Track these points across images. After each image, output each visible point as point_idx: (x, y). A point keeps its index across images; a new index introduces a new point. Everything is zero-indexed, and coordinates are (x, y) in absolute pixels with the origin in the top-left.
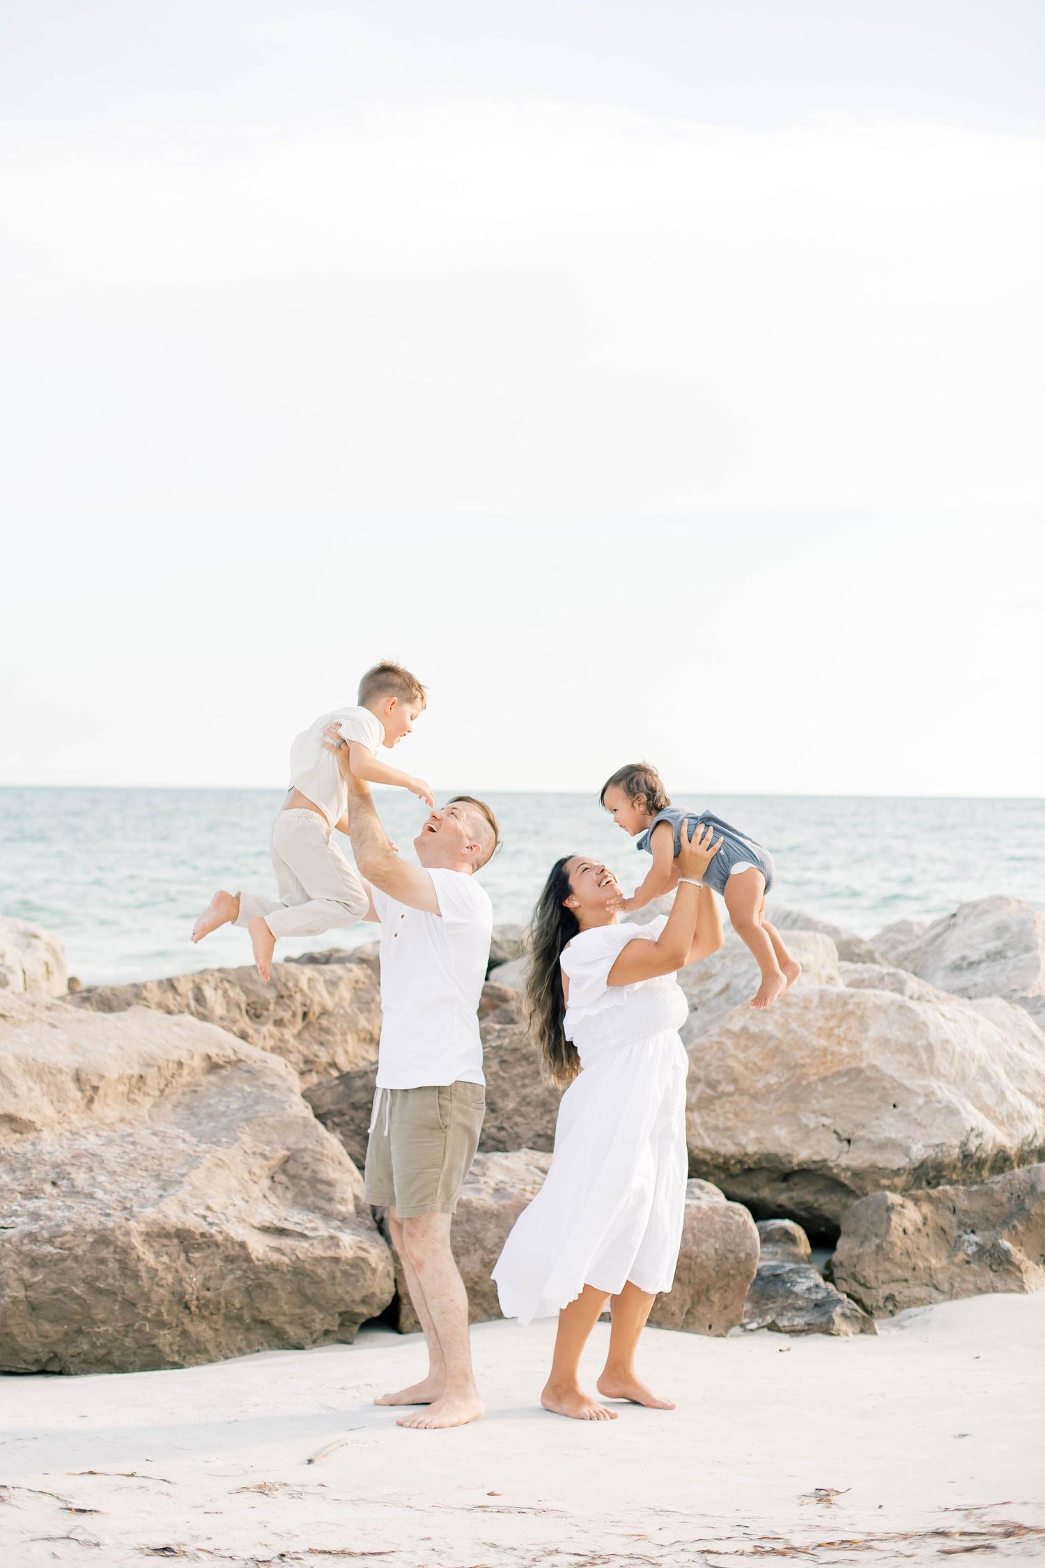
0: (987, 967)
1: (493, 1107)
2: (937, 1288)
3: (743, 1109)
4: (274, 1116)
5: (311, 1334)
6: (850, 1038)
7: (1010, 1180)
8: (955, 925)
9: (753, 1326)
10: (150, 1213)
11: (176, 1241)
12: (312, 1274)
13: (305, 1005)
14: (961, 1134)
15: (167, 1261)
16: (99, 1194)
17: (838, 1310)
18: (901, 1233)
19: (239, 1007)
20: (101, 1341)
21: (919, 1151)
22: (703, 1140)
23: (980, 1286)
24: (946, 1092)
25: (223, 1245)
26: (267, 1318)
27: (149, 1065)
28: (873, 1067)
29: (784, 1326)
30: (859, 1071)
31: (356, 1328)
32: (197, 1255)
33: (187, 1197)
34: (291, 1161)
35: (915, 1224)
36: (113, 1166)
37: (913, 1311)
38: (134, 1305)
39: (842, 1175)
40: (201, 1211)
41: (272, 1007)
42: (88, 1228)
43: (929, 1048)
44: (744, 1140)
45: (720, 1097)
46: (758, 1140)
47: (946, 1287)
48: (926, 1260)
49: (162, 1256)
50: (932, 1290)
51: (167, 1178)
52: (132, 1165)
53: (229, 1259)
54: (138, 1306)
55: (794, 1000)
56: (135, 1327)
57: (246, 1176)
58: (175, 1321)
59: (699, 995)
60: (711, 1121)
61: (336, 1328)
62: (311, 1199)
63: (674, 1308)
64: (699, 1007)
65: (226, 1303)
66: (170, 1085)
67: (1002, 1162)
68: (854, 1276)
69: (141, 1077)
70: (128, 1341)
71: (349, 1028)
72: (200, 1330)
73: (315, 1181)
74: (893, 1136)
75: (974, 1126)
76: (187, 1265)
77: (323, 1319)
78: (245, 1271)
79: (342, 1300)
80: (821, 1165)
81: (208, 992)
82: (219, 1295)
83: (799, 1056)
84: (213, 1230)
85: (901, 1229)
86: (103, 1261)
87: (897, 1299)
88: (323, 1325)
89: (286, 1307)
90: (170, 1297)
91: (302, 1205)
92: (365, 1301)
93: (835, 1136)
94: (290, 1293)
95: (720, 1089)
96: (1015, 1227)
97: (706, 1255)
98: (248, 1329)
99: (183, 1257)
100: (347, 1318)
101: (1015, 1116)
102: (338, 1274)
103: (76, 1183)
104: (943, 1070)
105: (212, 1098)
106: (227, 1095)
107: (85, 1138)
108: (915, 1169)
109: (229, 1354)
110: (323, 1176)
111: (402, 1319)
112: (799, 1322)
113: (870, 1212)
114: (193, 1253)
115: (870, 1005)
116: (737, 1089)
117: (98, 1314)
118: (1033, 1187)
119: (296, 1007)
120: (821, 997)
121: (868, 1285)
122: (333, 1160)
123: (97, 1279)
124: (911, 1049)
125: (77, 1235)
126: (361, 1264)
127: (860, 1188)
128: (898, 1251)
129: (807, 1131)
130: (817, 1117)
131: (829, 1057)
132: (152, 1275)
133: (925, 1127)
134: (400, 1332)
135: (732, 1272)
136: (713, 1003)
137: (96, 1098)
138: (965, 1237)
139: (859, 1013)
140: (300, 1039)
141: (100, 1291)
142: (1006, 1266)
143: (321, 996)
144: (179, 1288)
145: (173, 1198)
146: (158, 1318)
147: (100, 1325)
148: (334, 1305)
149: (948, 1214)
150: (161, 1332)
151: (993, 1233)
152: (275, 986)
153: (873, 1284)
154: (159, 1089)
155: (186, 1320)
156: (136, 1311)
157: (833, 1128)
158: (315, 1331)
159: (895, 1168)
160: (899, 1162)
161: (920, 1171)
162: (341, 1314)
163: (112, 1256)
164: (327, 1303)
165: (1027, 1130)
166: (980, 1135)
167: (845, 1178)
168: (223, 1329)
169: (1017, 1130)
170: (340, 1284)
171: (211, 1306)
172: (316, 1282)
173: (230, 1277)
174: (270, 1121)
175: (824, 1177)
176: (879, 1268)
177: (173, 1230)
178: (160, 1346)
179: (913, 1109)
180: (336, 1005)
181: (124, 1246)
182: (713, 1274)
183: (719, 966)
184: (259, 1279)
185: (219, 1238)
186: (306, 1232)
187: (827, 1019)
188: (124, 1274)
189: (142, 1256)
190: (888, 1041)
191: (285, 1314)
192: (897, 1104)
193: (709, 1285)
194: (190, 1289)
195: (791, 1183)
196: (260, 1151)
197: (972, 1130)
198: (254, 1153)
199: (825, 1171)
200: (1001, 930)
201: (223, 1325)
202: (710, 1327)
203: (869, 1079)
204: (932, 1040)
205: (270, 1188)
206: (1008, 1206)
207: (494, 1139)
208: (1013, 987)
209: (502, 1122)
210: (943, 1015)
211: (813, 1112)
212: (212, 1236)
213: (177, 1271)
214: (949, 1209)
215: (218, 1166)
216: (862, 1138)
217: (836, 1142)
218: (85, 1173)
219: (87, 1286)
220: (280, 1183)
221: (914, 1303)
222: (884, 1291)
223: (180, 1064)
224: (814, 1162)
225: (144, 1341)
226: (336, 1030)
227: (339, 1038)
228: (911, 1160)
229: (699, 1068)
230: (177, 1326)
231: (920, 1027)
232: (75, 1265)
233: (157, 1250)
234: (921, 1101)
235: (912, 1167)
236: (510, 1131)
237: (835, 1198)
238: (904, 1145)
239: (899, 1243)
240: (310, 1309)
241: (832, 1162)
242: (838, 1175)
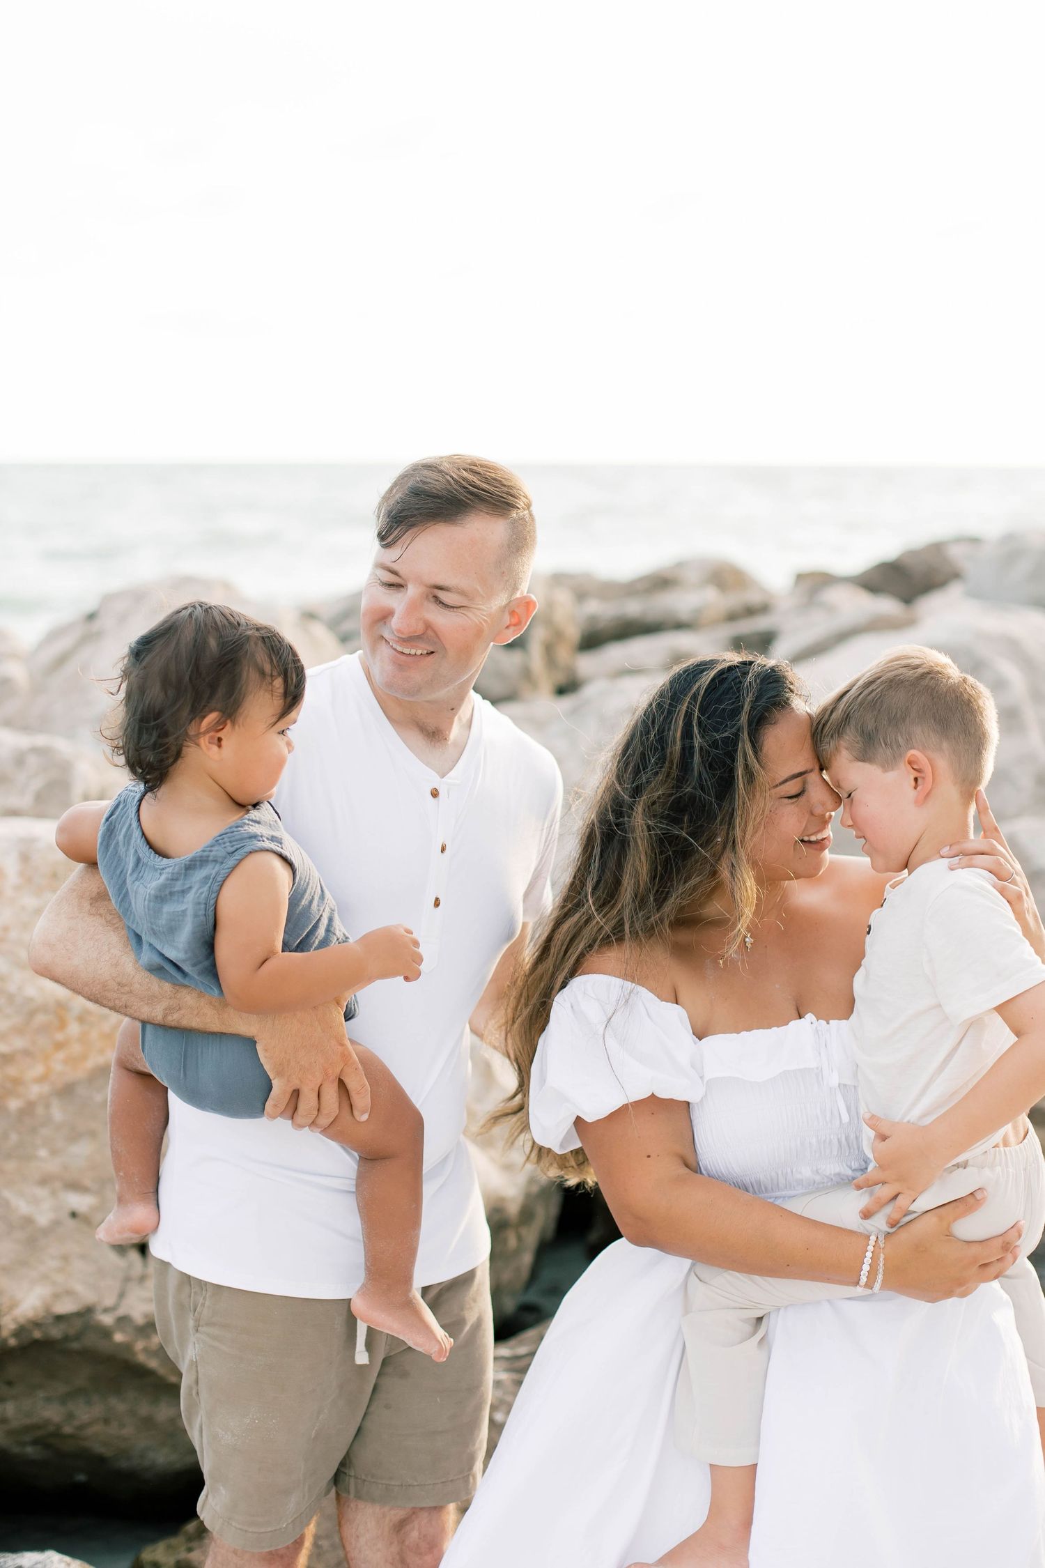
39: (139, 1345)
80: (78, 1324)
120: (25, 858)
129: (29, 1237)
130: (54, 1193)
131: (74, 1029)
175: (89, 1355)
199: (91, 1341)
211: (44, 1181)
224: (59, 1318)
237: (119, 1406)
241: (106, 1310)
242: (128, 1347)
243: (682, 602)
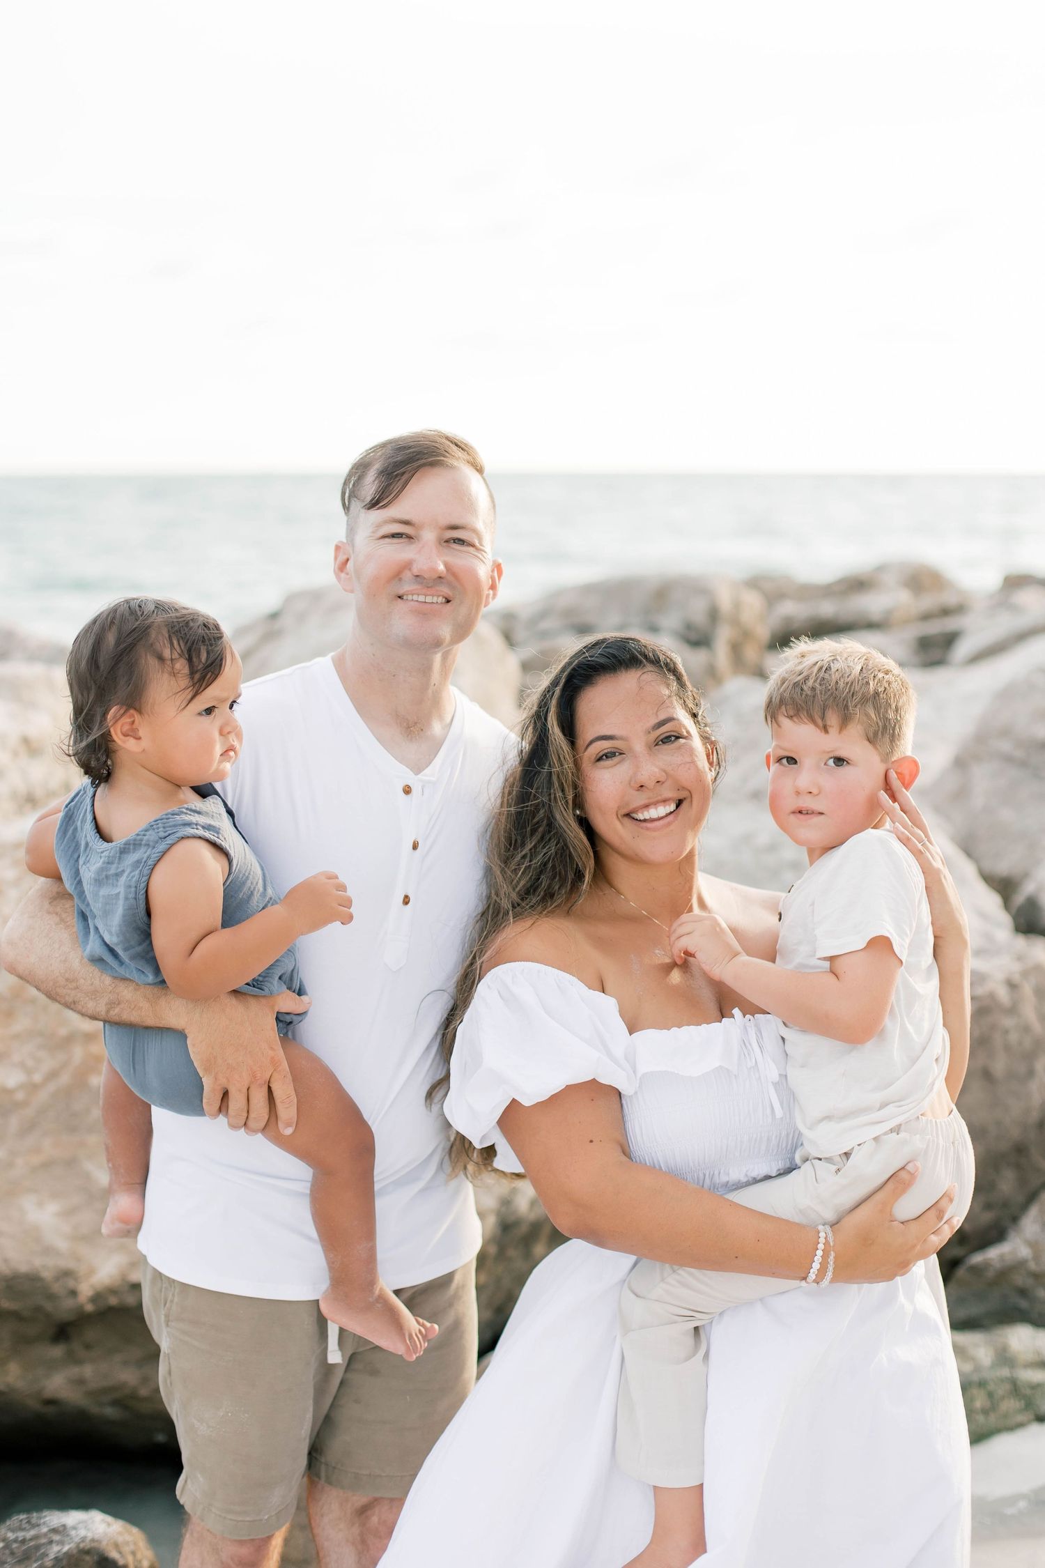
243: (873, 604)
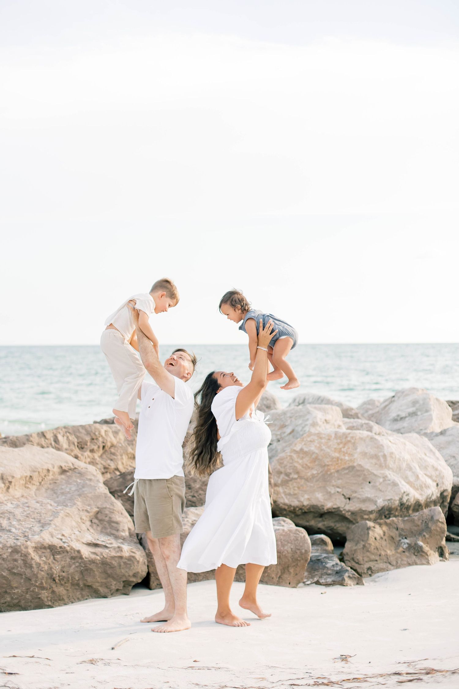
0: (409, 419)
1: (189, 487)
2: (390, 564)
3: (302, 486)
4: (91, 493)
5: (111, 591)
6: (349, 452)
7: (422, 515)
8: (394, 401)
9: (309, 582)
10: (37, 538)
11: (48, 550)
12: (110, 564)
13: (104, 443)
14: (399, 494)
15: (45, 560)
16: (13, 530)
17: (347, 574)
18: (374, 539)
19: (74, 444)
20: (16, 596)
21: (381, 503)
22: (284, 500)
23: (409, 562)
24: (392, 476)
25: (70, 552)
26: (90, 584)
27: (34, 471)
28: (360, 465)
29: (323, 582)
30: (353, 467)
31: (131, 588)
32: (58, 557)
33: (53, 530)
34: (100, 513)
35: (379, 535)
36: (19, 517)
37: (380, 574)
38: (30, 580)
39: (347, 514)
40: (60, 537)
41: (89, 444)
42: (9, 545)
43: (385, 456)
44: (302, 499)
45: (291, 480)
46: (309, 499)
47: (394, 563)
48: (385, 551)
49: (42, 557)
50: (388, 564)
51: (44, 522)
52: (28, 517)
53: (73, 558)
54: (32, 580)
55: (324, 436)
56: (31, 590)
57: (80, 521)
58: (49, 586)
59: (280, 435)
60: (287, 491)
61: (121, 588)
62: (109, 530)
63: (273, 576)
64: (281, 440)
65: (72, 578)
66: (44, 480)
67: (418, 507)
68: (353, 559)
69: (31, 477)
70: (28, 596)
71: (124, 453)
72: (61, 590)
73: (111, 522)
74: (369, 496)
75: (405, 490)
76: (54, 561)
77: (115, 584)
78: (80, 563)
79: (124, 575)
80: (336, 510)
81: (60, 437)
82: (68, 574)
83: (327, 461)
84: (65, 545)
85: (374, 538)
86: (16, 560)
87: (373, 569)
88: (115, 587)
89: (99, 579)
90: (46, 575)
91: (105, 533)
92: (135, 575)
93: (343, 497)
94: (100, 573)
95: (291, 476)
96: (424, 536)
97: (287, 551)
98: (82, 589)
99: (52, 557)
100: (126, 583)
101: (423, 486)
102: (122, 564)
103: (3, 525)
104: (391, 466)
105: (63, 485)
106: (70, 484)
107: (6, 505)
108: (379, 511)
109: (74, 601)
110: (114, 520)
111: (151, 583)
112: (329, 580)
113: (360, 530)
114: (56, 556)
115: (357, 437)
116: (299, 476)
117: (14, 584)
118: (432, 517)
119: (100, 444)
120: (336, 434)
121: (360, 563)
122: (118, 512)
123: (13, 568)
124: (376, 457)
125: (4, 549)
126: (132, 559)
127: (355, 520)
128: (372, 547)
129: (330, 495)
130: (335, 488)
131: (340, 461)
132: (38, 566)
133: (383, 492)
134: (150, 589)
135: (299, 559)
136: (287, 438)
137: (11, 487)
138: (402, 541)
139: (353, 441)
140: (102, 458)
141: (15, 574)
142: (421, 553)
143: (111, 439)
144: (50, 572)
145: (47, 531)
146: (41, 585)
147: (15, 589)
148: (121, 578)
149: (394, 530)
150: (43, 592)
151: (415, 539)
152: (90, 434)
153: (362, 562)
154: (39, 482)
155: (54, 586)
156: (31, 582)
157: (342, 493)
158: (112, 590)
159: (370, 510)
160: (372, 507)
161: (381, 511)
162: (124, 582)
163: (20, 558)
164: (117, 576)
165: (429, 492)
166: (408, 495)
167: (348, 515)
168: (70, 590)
169: (424, 492)
170: (123, 568)
171: (65, 579)
172: (112, 567)
173: (73, 566)
174: (90, 495)
175: (338, 515)
176: (364, 555)
177: (47, 546)
178: (42, 598)
179: (378, 484)
180: (118, 442)
181: (25, 553)
182: (290, 560)
183: (289, 421)
184: (86, 567)
185: (68, 549)
186: (107, 545)
187: (338, 444)
188: (26, 566)
189: (33, 557)
190: (366, 453)
191: (98, 582)
192: (370, 482)
193: (289, 565)
194: (56, 572)
195: (324, 518)
196: (86, 509)
197: (404, 492)
198: (83, 510)
199: (338, 512)
200: (415, 403)
201: (71, 588)
202: (289, 583)
203: (358, 471)
204: (386, 453)
205: (90, 526)
206: (421, 526)
207: (190, 501)
208: (421, 428)
209: (194, 494)
210: (390, 441)
211: (333, 486)
212: (65, 548)
213: (49, 564)
214: (395, 528)
215: (67, 516)
216: (355, 497)
217: (344, 500)
218: (7, 520)
219: (9, 572)
220: (95, 523)
221: (380, 571)
222: (367, 565)
223: (48, 471)
224: (334, 508)
225: (35, 596)
226: (118, 454)
227: (119, 457)
228: (377, 507)
229: (281, 467)
230: (50, 589)
231: (380, 447)
232: (3, 562)
233: (40, 555)
234: (381, 480)
235: (378, 510)
236: (198, 497)
237: (343, 524)
238: (374, 500)
239: (373, 544)
240: (110, 579)
241: (342, 508)
242: (345, 514)
